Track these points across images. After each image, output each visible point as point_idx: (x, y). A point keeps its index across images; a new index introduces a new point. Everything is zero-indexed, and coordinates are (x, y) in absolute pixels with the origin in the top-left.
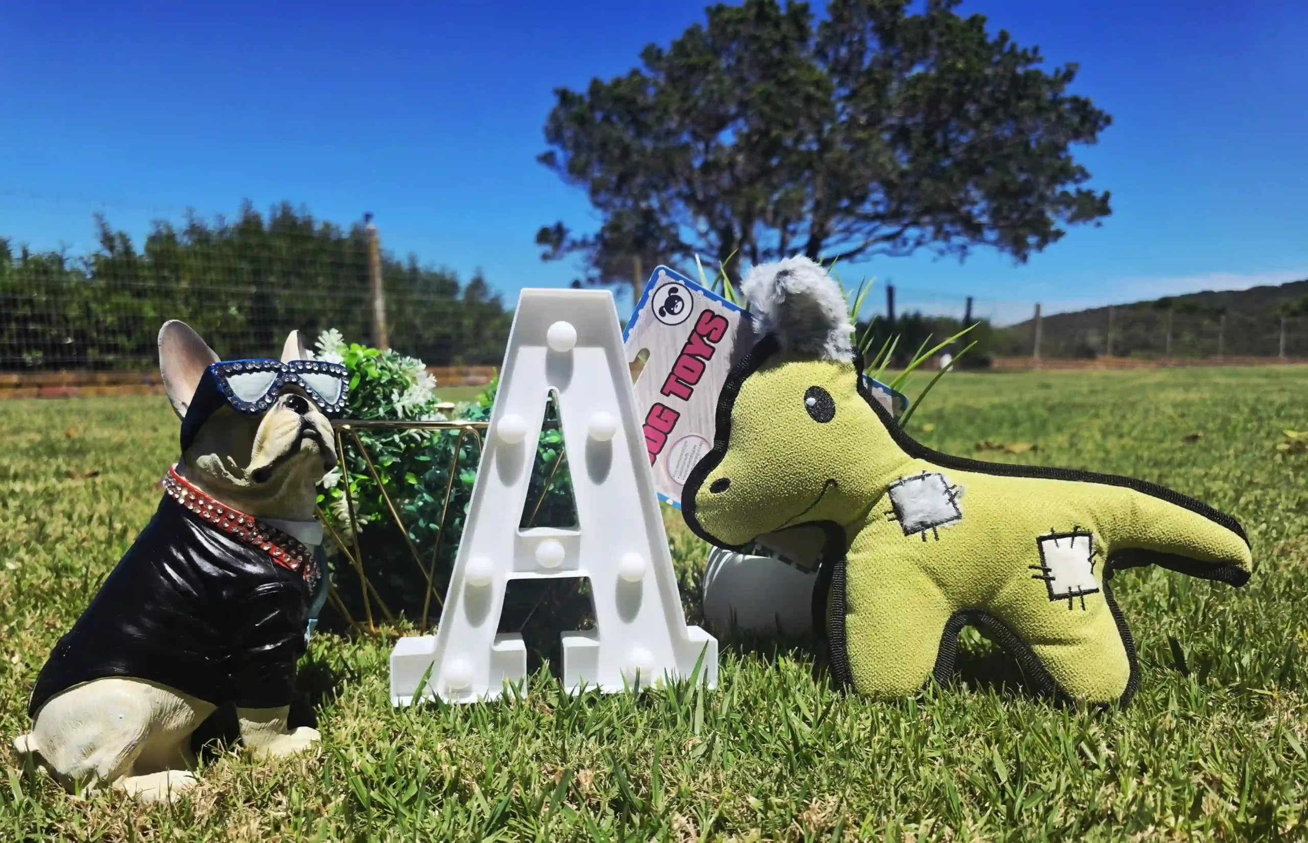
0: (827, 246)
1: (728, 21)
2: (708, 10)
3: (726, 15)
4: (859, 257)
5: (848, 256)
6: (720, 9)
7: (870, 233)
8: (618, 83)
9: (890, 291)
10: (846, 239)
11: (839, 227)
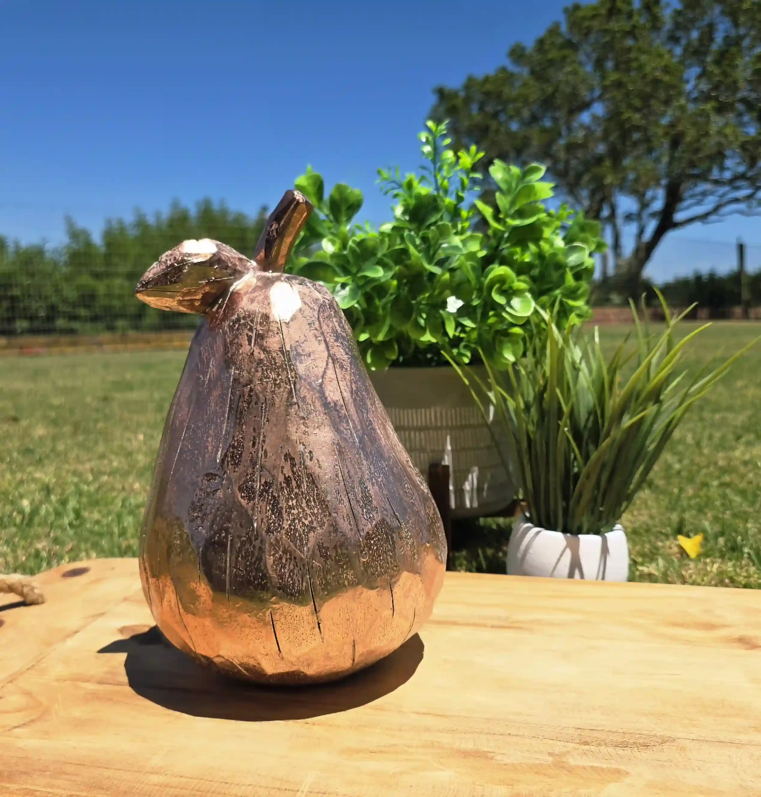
0: (682, 210)
1: (584, 18)
2: (566, 11)
3: (580, 14)
4: (713, 218)
5: (703, 218)
6: (577, 7)
7: (721, 196)
8: (486, 80)
9: (741, 248)
10: (699, 203)
11: (691, 192)
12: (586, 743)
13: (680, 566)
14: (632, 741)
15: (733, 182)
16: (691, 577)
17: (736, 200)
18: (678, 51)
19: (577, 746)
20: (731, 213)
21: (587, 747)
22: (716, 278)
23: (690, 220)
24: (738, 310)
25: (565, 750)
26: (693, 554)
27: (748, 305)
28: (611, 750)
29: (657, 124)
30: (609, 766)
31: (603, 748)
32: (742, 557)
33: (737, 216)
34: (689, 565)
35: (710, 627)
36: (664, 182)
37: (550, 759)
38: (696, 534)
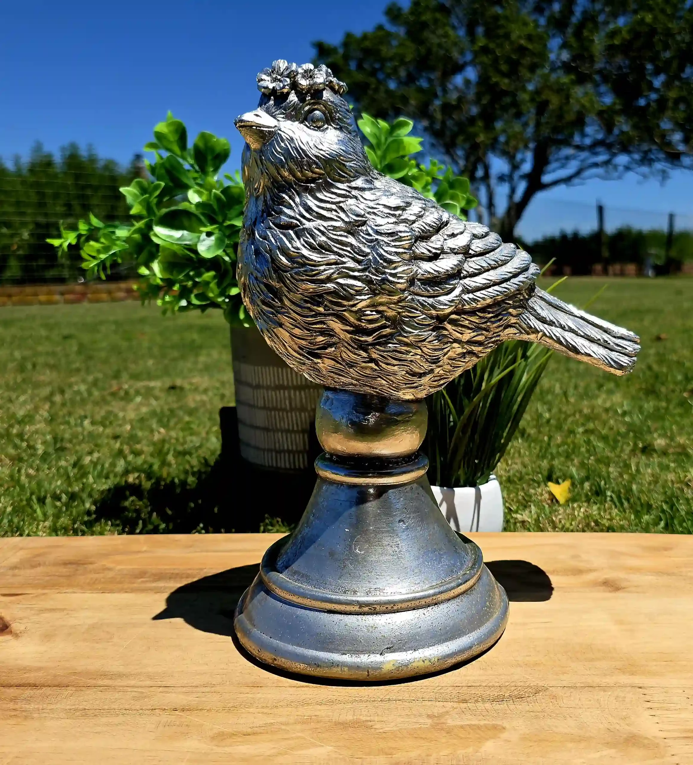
0: (549, 172)
4: (576, 181)
7: (583, 161)
9: (601, 210)
10: (563, 166)
11: (556, 156)
12: (465, 701)
13: (550, 513)
14: (507, 695)
15: (593, 148)
16: (560, 522)
17: (596, 165)
18: (542, 21)
19: (455, 705)
20: (590, 177)
21: (465, 705)
22: (579, 237)
23: (555, 183)
24: (598, 267)
25: (444, 710)
26: (562, 500)
27: (607, 263)
28: (488, 705)
29: (524, 89)
30: (486, 722)
31: (480, 705)
32: (605, 501)
33: (597, 180)
34: (558, 511)
35: (578, 572)
36: (532, 145)
37: (429, 721)
38: (564, 481)
